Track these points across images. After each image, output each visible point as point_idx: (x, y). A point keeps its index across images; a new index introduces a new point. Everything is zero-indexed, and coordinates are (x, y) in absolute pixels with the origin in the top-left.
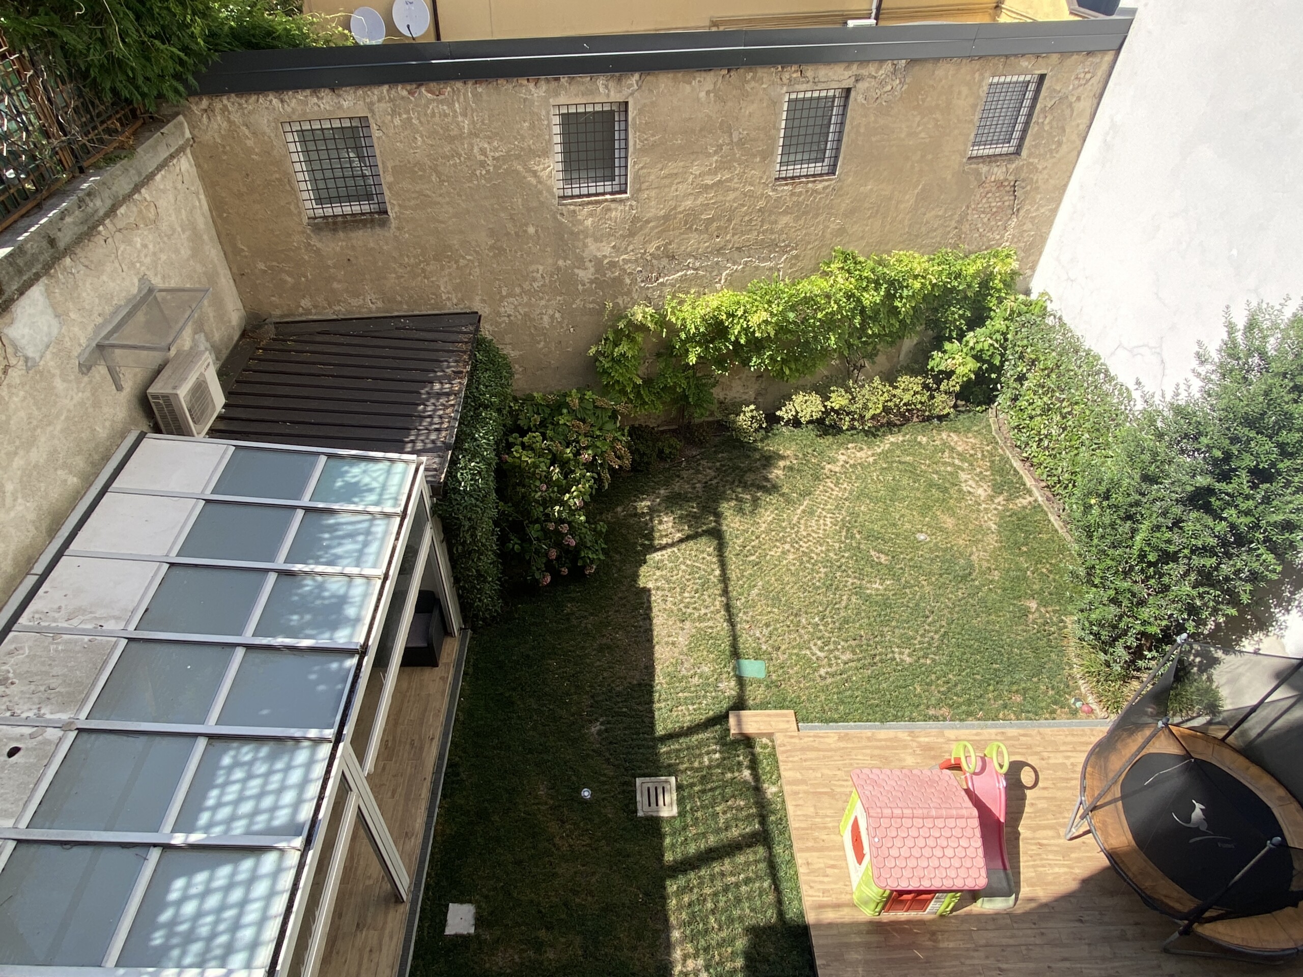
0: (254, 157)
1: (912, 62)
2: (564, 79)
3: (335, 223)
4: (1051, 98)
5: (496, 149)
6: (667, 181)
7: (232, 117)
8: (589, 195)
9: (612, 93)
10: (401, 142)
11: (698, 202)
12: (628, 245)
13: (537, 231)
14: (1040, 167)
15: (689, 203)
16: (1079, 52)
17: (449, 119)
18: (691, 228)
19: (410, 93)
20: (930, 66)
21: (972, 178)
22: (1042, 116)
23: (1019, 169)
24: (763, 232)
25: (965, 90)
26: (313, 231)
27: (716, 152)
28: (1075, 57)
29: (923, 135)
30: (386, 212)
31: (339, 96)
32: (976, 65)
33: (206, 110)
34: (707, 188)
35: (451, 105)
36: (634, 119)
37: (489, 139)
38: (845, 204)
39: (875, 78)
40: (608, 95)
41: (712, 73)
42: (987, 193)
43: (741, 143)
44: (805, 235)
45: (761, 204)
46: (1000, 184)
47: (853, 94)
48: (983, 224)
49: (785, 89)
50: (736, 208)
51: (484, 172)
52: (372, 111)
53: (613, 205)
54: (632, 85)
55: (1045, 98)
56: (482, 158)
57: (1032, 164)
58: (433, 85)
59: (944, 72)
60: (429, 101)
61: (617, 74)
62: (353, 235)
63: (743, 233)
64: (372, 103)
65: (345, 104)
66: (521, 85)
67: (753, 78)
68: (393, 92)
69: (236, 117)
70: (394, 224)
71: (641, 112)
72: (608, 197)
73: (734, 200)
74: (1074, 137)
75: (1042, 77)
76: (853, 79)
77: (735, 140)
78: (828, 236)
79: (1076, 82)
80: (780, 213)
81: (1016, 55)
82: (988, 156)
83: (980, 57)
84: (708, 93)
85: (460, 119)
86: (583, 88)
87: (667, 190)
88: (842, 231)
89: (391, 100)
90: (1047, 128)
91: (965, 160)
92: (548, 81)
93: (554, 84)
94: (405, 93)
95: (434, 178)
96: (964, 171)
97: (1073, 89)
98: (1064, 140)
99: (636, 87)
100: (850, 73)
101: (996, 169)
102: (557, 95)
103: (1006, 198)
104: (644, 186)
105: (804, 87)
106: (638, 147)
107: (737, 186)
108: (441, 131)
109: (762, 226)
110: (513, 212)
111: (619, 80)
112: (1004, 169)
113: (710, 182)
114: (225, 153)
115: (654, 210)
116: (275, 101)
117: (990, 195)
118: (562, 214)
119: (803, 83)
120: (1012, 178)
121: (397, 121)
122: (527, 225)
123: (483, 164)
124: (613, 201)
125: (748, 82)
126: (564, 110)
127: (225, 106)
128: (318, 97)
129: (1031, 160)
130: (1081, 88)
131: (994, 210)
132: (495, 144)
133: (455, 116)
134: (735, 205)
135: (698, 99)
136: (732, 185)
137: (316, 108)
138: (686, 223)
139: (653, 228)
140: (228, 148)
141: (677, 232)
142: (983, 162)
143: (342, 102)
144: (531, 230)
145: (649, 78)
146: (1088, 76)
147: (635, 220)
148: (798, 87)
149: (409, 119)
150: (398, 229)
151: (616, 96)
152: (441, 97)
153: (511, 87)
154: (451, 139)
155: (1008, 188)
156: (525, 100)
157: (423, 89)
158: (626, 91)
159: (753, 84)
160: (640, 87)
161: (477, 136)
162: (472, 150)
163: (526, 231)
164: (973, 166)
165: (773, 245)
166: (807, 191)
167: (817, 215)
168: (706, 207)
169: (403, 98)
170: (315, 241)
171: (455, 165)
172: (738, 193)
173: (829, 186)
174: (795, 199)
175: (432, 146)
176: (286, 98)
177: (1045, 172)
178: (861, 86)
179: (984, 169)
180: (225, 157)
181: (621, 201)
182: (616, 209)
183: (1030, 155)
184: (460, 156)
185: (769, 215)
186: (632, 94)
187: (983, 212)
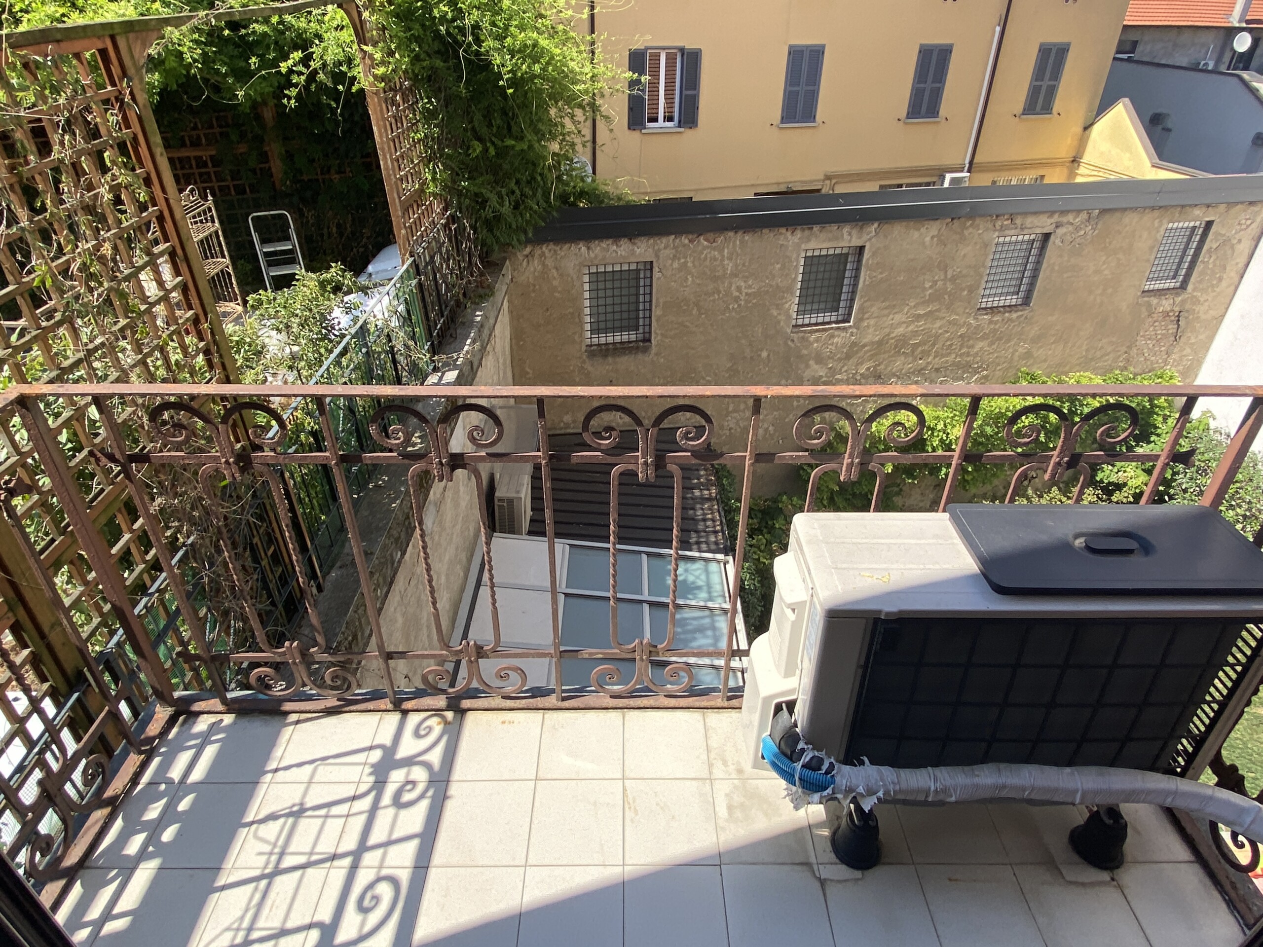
0: (557, 294)
1: (1103, 212)
2: (816, 228)
3: (607, 350)
4: (1217, 241)
5: (750, 287)
6: (886, 312)
7: (547, 262)
8: (816, 324)
9: (854, 239)
10: (675, 281)
11: (910, 328)
12: (843, 367)
13: (769, 355)
14: (1202, 299)
15: (901, 330)
16: (1242, 203)
17: (718, 263)
18: (899, 351)
19: (690, 241)
20: (1118, 215)
21: (1144, 309)
22: (1208, 256)
23: (1183, 302)
24: (961, 355)
25: (1145, 235)
26: (588, 357)
27: (931, 287)
28: (1239, 206)
29: (1106, 272)
30: (649, 340)
31: (634, 244)
32: (1156, 213)
33: (527, 256)
34: (918, 317)
35: (721, 251)
36: (868, 260)
37: (746, 279)
38: (1034, 331)
39: (1072, 224)
40: (850, 241)
41: (938, 222)
42: (1155, 322)
43: (953, 279)
44: (997, 357)
45: (963, 330)
46: (1166, 314)
47: (1052, 237)
48: (1149, 349)
49: (997, 234)
50: (941, 334)
51: (736, 306)
52: (657, 256)
53: (836, 333)
54: (871, 232)
55: (1212, 241)
56: (737, 294)
57: (1195, 297)
58: (711, 236)
59: (1131, 220)
60: (705, 248)
61: (860, 224)
62: (618, 359)
63: (943, 356)
64: (659, 250)
65: (638, 251)
66: (781, 234)
67: (971, 225)
68: (678, 241)
69: (550, 262)
70: (654, 350)
71: (874, 254)
72: (834, 325)
73: (940, 328)
74: (1233, 274)
75: (1209, 224)
76: (1054, 225)
77: (949, 276)
78: (1016, 358)
79: (1238, 227)
80: (977, 339)
81: (1190, 206)
82: (1158, 290)
83: (1160, 207)
84: (932, 237)
85: (726, 262)
86: (830, 235)
87: (885, 318)
88: (1028, 355)
89: (675, 247)
90: (1211, 266)
91: (1139, 294)
92: (803, 230)
93: (807, 232)
94: (687, 241)
95: (695, 312)
96: (1137, 303)
97: (1236, 233)
98: (1225, 277)
99: (873, 233)
100: (1052, 221)
101: (1164, 302)
102: (809, 240)
103: (1170, 327)
104: (866, 316)
105: (1012, 232)
106: (867, 283)
107: (944, 315)
108: (709, 273)
109: (960, 350)
110: (753, 339)
111: (861, 228)
112: (1172, 301)
113: (922, 312)
114: (534, 291)
115: (871, 336)
116: (584, 249)
117: (1157, 324)
118: (793, 341)
119: (1012, 229)
120: (1177, 309)
121: (676, 265)
122: (762, 350)
123: (737, 299)
124: (838, 328)
125: (967, 228)
126: (809, 254)
127: (543, 253)
128: (617, 245)
129: (1195, 294)
130: (1242, 233)
131: (1159, 337)
132: (750, 282)
133: (722, 260)
134: (940, 331)
135: (924, 243)
136: (941, 314)
137: (614, 255)
138: (896, 347)
139: (866, 352)
140: (537, 287)
141: (886, 356)
142: (1155, 296)
143: (636, 248)
144: (764, 354)
145: (886, 226)
146: (1249, 222)
147: (854, 344)
148: (1007, 232)
149: (686, 262)
150: (656, 354)
151: (856, 242)
152: (714, 244)
153: (772, 235)
154: (715, 279)
155: (1173, 318)
156: (782, 245)
157: (702, 238)
158: (865, 237)
159: (971, 230)
160: (877, 233)
161: (736, 276)
162: (730, 287)
163: (760, 356)
164: (1146, 299)
165: (968, 365)
166: (1003, 320)
167: (1009, 341)
168: (915, 333)
169: (684, 246)
170: (588, 366)
171: (714, 301)
172: (944, 321)
173: (1022, 315)
174: (992, 326)
175: (699, 284)
176: (593, 246)
177: (1206, 304)
178: (1060, 231)
179: (1154, 301)
180: (533, 295)
181: (845, 328)
182: (839, 336)
183: (1194, 290)
184: (719, 292)
185: (968, 341)
186: (870, 239)
187: (1149, 339)
